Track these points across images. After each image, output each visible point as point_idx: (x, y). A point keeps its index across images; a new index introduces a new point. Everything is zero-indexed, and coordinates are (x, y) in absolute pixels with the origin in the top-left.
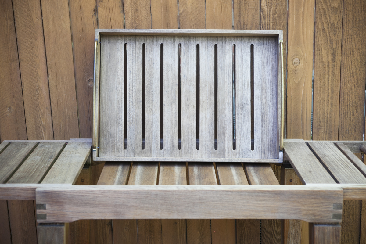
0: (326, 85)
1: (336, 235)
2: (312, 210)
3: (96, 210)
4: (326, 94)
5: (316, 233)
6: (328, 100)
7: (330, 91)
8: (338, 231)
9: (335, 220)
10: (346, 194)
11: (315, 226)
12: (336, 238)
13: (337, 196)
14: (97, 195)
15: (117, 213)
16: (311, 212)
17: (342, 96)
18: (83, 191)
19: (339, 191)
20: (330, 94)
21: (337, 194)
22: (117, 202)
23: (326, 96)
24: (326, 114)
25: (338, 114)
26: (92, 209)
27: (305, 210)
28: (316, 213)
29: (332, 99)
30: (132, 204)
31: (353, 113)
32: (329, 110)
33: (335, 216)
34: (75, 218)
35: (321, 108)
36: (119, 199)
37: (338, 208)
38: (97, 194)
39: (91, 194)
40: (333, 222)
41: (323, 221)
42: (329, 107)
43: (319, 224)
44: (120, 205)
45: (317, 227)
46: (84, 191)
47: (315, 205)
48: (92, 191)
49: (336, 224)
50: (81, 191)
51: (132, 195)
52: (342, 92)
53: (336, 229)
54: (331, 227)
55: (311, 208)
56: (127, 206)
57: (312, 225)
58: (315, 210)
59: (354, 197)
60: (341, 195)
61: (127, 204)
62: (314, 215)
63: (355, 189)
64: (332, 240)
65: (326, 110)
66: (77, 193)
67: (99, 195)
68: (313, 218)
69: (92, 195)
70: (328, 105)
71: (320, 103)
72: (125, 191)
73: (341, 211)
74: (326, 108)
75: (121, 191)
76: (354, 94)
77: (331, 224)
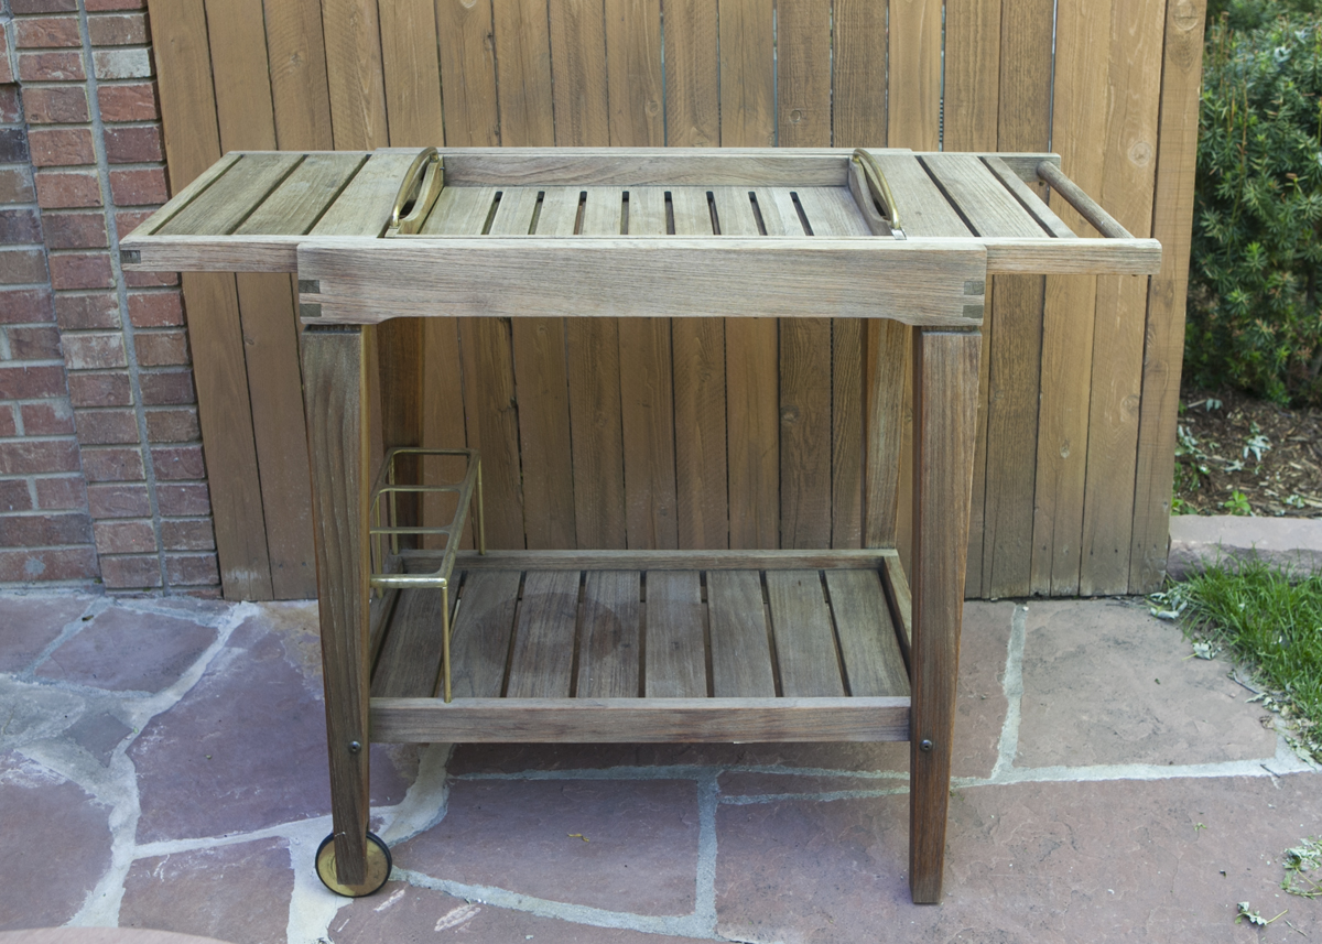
0: (971, 8)
1: (970, 355)
2: (919, 296)
3: (431, 294)
4: (972, 29)
5: (927, 350)
6: (976, 42)
7: (980, 22)
8: (975, 346)
9: (970, 321)
10: (993, 260)
11: (925, 334)
12: (971, 361)
13: (972, 263)
14: (432, 260)
15: (478, 302)
16: (915, 302)
17: (1005, 33)
18: (401, 249)
19: (978, 252)
20: (980, 29)
21: (974, 259)
22: (477, 276)
23: (972, 33)
24: (972, 74)
25: (997, 73)
26: (421, 294)
27: (903, 296)
28: (928, 303)
29: (983, 39)
30: (512, 281)
31: (1029, 72)
32: (978, 64)
33: (971, 311)
34: (385, 313)
35: (961, 59)
36: (482, 268)
37: (975, 293)
38: (432, 257)
39: (420, 256)
40: (965, 324)
41: (942, 323)
42: (978, 59)
43: (934, 329)
44: (484, 283)
45: (928, 337)
46: (405, 249)
47: (926, 285)
48: (422, 250)
49: (972, 329)
50: (397, 249)
51: (512, 260)
52: (1006, 24)
53: (970, 341)
54: (960, 335)
55: (915, 293)
56: (501, 285)
57: (918, 331)
58: (925, 296)
59: (1011, 267)
60: (981, 261)
61: (500, 281)
62: (923, 309)
63: (1014, 248)
64: (961, 367)
65: (971, 64)
66: (388, 254)
67: (438, 261)
68: (921, 314)
69: (423, 259)
70: (976, 52)
71: (959, 48)
72: (495, 251)
73: (981, 299)
74: (972, 59)
75: (487, 250)
76: (1030, 31)
77: (961, 329)
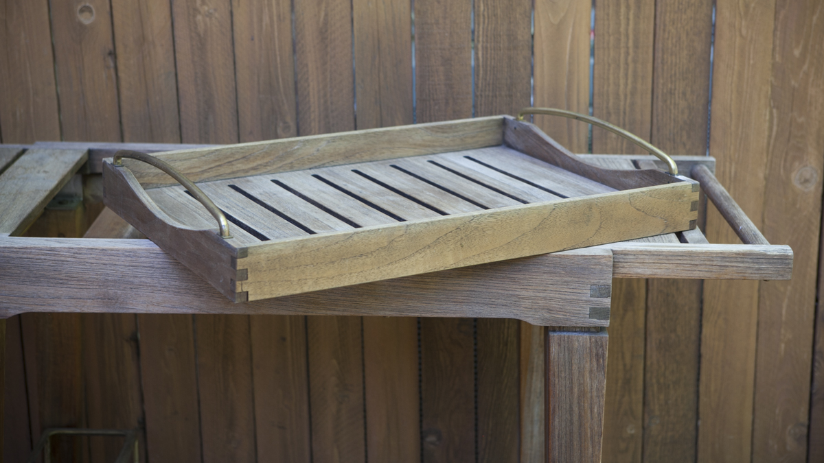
0: (622, 29)
1: (597, 355)
2: (545, 298)
4: (623, 51)
5: (554, 349)
6: (627, 64)
7: (631, 44)
8: (602, 346)
9: (596, 322)
10: (619, 265)
11: (552, 335)
12: (598, 360)
13: (598, 268)
14: (62, 259)
15: (109, 299)
16: (541, 303)
17: (659, 55)
19: (604, 257)
20: (631, 51)
21: (599, 264)
23: (623, 55)
24: (622, 97)
25: (649, 96)
27: (529, 298)
28: (554, 304)
29: (635, 61)
31: (684, 94)
32: (629, 87)
33: (596, 312)
34: (15, 308)
35: (611, 81)
37: (600, 295)
38: (62, 255)
40: (592, 325)
41: (568, 324)
42: (630, 81)
43: (561, 329)
45: (554, 336)
47: (552, 288)
48: (52, 249)
49: (600, 329)
52: (659, 45)
53: (596, 342)
54: (587, 336)
55: (541, 295)
57: (545, 331)
58: (551, 298)
59: (639, 271)
60: (607, 265)
62: (549, 310)
64: (588, 365)
65: (622, 87)
66: (17, 252)
68: (547, 315)
70: (626, 75)
71: (609, 70)
73: (607, 302)
74: (622, 82)
76: (685, 52)
77: (588, 330)
